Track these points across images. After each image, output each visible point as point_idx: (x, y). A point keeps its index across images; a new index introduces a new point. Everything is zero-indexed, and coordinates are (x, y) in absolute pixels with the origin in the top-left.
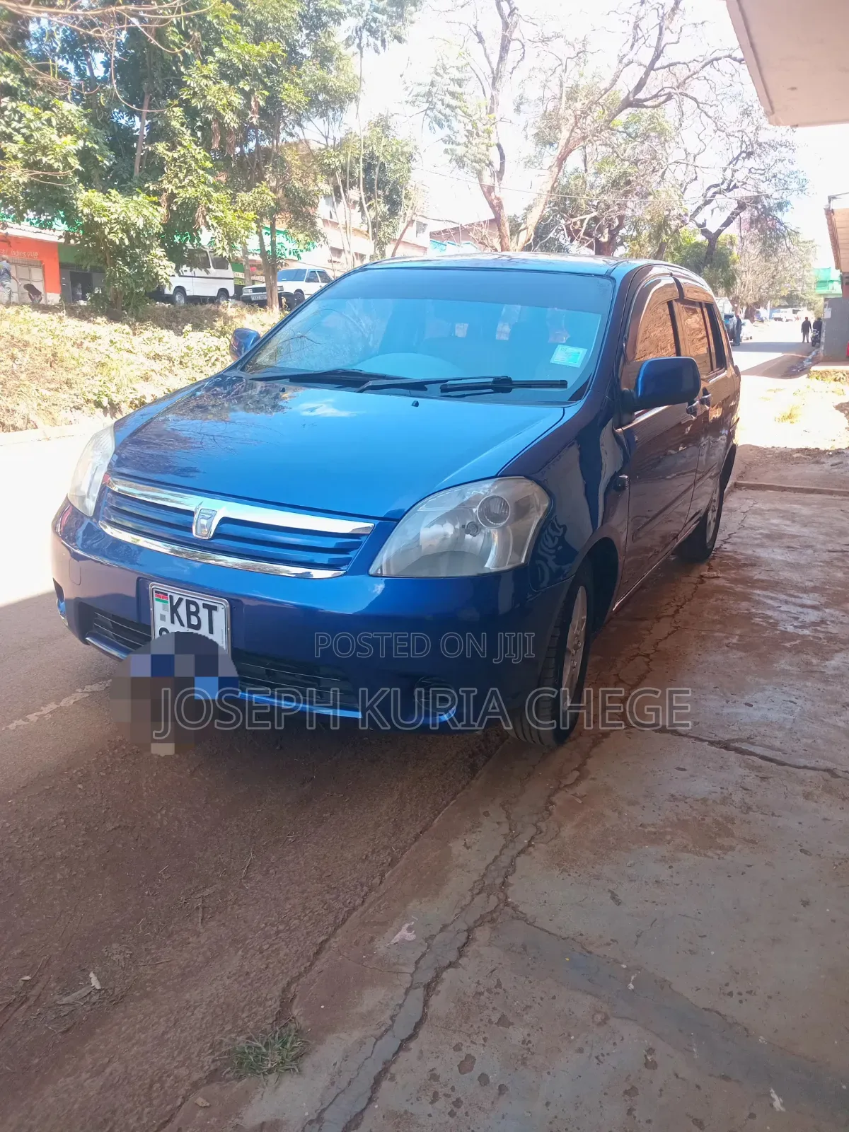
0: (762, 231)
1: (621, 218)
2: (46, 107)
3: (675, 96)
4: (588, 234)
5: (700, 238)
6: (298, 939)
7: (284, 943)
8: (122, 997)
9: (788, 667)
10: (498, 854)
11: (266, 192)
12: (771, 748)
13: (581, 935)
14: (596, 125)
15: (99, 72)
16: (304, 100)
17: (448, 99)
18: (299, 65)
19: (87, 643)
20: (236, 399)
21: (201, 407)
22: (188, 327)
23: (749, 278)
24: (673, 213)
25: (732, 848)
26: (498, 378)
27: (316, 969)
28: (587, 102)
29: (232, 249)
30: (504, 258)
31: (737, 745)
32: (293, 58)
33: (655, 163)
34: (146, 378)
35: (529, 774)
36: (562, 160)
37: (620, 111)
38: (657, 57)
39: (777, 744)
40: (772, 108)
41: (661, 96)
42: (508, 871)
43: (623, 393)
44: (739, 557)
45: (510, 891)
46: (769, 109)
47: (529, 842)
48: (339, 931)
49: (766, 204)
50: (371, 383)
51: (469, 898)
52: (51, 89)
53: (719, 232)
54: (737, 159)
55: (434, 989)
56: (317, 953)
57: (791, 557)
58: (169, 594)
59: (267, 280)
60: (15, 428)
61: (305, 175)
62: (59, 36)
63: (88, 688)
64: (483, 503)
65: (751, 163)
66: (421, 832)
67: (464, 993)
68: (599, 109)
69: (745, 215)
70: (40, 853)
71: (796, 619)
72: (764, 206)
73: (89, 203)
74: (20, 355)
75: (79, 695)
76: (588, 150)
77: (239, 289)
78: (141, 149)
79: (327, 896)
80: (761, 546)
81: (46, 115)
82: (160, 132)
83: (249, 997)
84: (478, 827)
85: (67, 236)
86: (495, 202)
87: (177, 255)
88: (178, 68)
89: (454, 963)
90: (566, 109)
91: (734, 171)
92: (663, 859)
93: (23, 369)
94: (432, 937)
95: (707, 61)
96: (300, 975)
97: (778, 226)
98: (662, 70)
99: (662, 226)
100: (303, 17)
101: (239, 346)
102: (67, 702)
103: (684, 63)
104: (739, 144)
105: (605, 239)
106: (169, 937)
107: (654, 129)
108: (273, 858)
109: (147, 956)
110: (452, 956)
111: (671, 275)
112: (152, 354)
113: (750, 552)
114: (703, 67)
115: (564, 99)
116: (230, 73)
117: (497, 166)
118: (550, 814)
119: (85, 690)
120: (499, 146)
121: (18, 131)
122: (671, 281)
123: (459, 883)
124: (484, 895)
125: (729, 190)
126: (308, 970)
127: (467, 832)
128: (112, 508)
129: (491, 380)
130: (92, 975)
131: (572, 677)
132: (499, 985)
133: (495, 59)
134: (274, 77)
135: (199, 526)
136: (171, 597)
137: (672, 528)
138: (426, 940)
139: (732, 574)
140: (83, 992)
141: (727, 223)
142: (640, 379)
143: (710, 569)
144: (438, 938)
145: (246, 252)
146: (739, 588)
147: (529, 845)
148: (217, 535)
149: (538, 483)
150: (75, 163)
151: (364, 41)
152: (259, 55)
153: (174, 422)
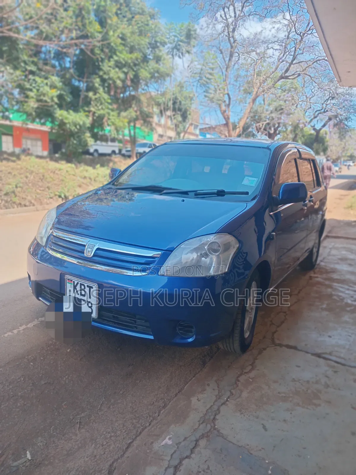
0: (339, 129)
1: (279, 123)
2: (46, 78)
3: (302, 75)
4: (265, 129)
5: (313, 132)
6: (119, 441)
7: (113, 442)
8: (40, 464)
9: (348, 320)
10: (212, 404)
11: (132, 112)
12: (340, 357)
13: (248, 445)
14: (269, 86)
15: (68, 65)
16: (149, 76)
17: (208, 76)
18: (147, 62)
19: (39, 300)
20: (115, 195)
21: (100, 199)
22: (98, 166)
23: (334, 148)
24: (301, 121)
25: (319, 405)
26: (219, 190)
27: (126, 456)
28: (265, 77)
29: (118, 134)
30: (229, 140)
31: (324, 356)
32: (145, 59)
33: (293, 101)
34: (80, 186)
35: (229, 367)
36: (254, 100)
37: (279, 80)
38: (294, 59)
39: (342, 355)
40: (340, 80)
41: (296, 74)
42: (216, 413)
43: (273, 198)
44: (328, 268)
45: (217, 422)
46: (339, 80)
47: (227, 399)
48: (138, 438)
49: (340, 118)
50: (165, 192)
51: (197, 425)
52: (48, 72)
53: (320, 129)
54: (328, 100)
55: (178, 469)
56: (127, 448)
57: (350, 269)
58: (73, 280)
59: (131, 147)
60: (25, 206)
61: (148, 105)
62: (53, 52)
63: (40, 319)
64: (209, 244)
65: (333, 101)
66: (178, 392)
67: (192, 472)
68: (270, 80)
69: (332, 123)
70: (12, 393)
71: (352, 297)
72: (339, 119)
73: (61, 115)
74: (29, 176)
75: (36, 322)
76: (265, 96)
77: (120, 151)
78: (83, 94)
79: (134, 421)
80: (338, 263)
81: (46, 81)
82: (91, 88)
83: (95, 468)
84: (204, 391)
85: (52, 128)
86: (226, 117)
87: (95, 137)
88: (99, 63)
89: (189, 457)
90: (256, 79)
91: (327, 105)
92: (288, 410)
93: (30, 182)
94: (180, 443)
95: (315, 61)
96: (119, 458)
97: (346, 127)
98: (296, 65)
99: (296, 127)
100: (150, 44)
101: (113, 175)
102: (30, 325)
103: (305, 62)
104: (329, 94)
105: (272, 131)
106: (63, 436)
107: (292, 88)
108: (112, 401)
109: (53, 444)
110: (188, 453)
111: (296, 148)
112: (83, 177)
113: (332, 266)
114: (313, 63)
115: (255, 76)
116: (119, 65)
117: (227, 102)
118: (237, 386)
119: (38, 320)
120: (228, 94)
121: (34, 87)
122: (296, 150)
123: (194, 418)
124: (204, 424)
125: (324, 112)
126: (122, 456)
127: (199, 393)
128: (53, 242)
129: (216, 191)
130: (28, 452)
131: (249, 322)
132: (208, 468)
133: (227, 59)
134: (137, 67)
135: (87, 251)
136: (74, 282)
137: (298, 254)
138: (177, 444)
139: (324, 276)
140: (23, 460)
141: (324, 126)
142: (281, 191)
143: (315, 273)
144: (183, 444)
145: (124, 136)
146: (327, 283)
147: (227, 401)
148: (94, 256)
149: (234, 236)
150: (56, 100)
151: (174, 53)
152: (131, 58)
153: (88, 205)
